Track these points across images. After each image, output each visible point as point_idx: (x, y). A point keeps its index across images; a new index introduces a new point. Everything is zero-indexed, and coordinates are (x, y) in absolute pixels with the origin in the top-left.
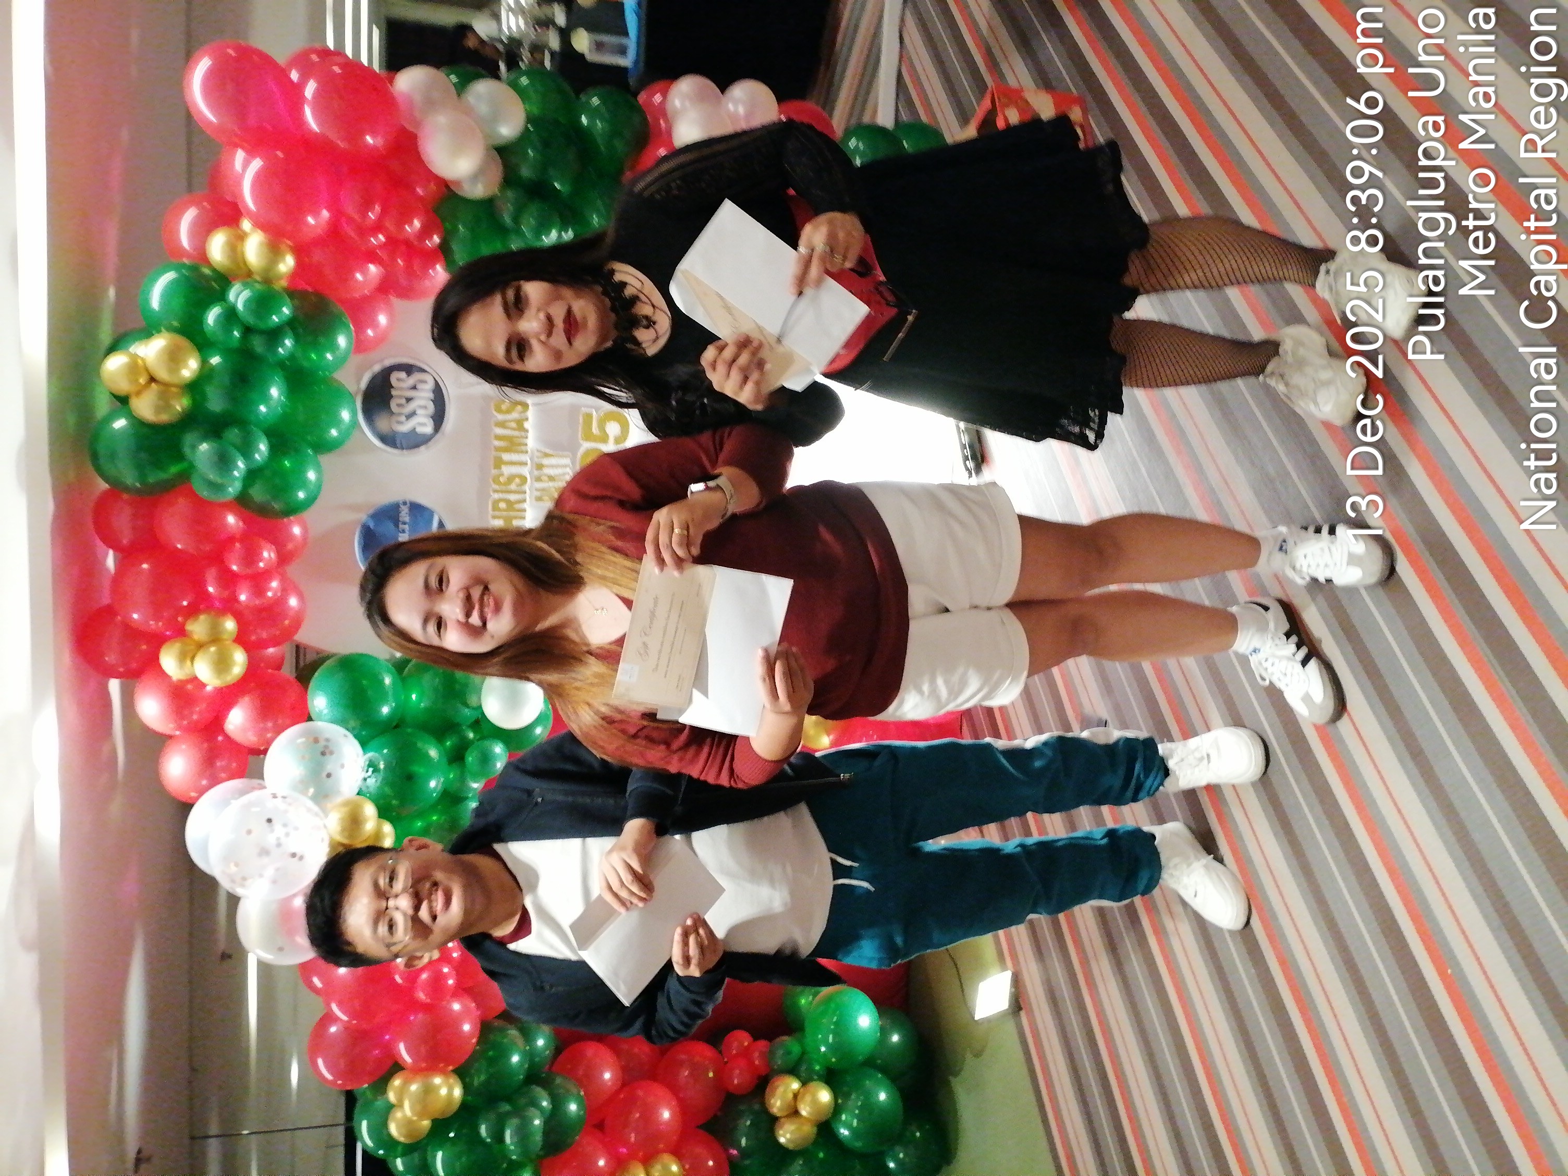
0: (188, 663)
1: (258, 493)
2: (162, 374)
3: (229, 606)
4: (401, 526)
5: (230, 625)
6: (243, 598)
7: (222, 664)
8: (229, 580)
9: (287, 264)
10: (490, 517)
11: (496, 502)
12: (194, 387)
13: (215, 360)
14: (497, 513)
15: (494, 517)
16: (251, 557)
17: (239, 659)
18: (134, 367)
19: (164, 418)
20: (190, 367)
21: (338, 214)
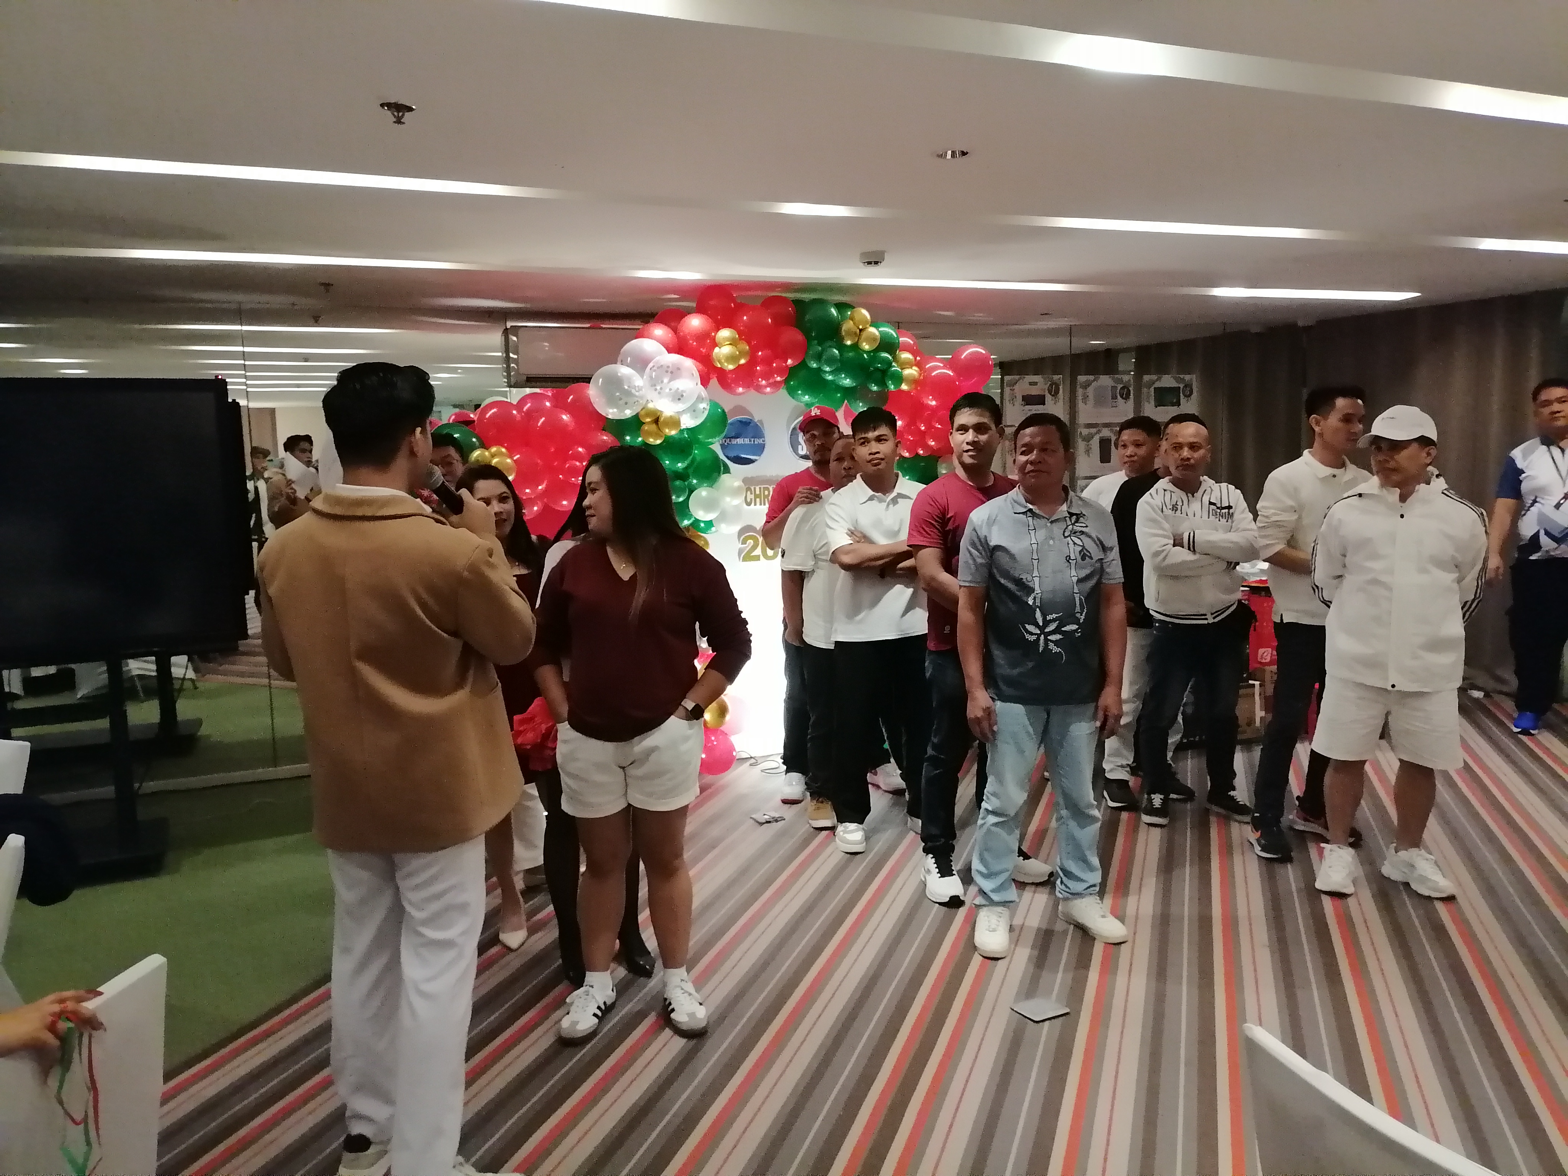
0: (728, 343)
1: (802, 373)
2: (864, 334)
3: (753, 361)
4: (752, 439)
5: (743, 361)
6: (758, 368)
7: (731, 358)
8: (767, 362)
9: (904, 387)
10: (759, 486)
11: (768, 489)
12: (856, 346)
13: (865, 355)
14: (762, 489)
15: (760, 488)
16: (780, 372)
17: (731, 367)
18: (866, 322)
19: (843, 334)
20: (866, 347)
21: (934, 410)
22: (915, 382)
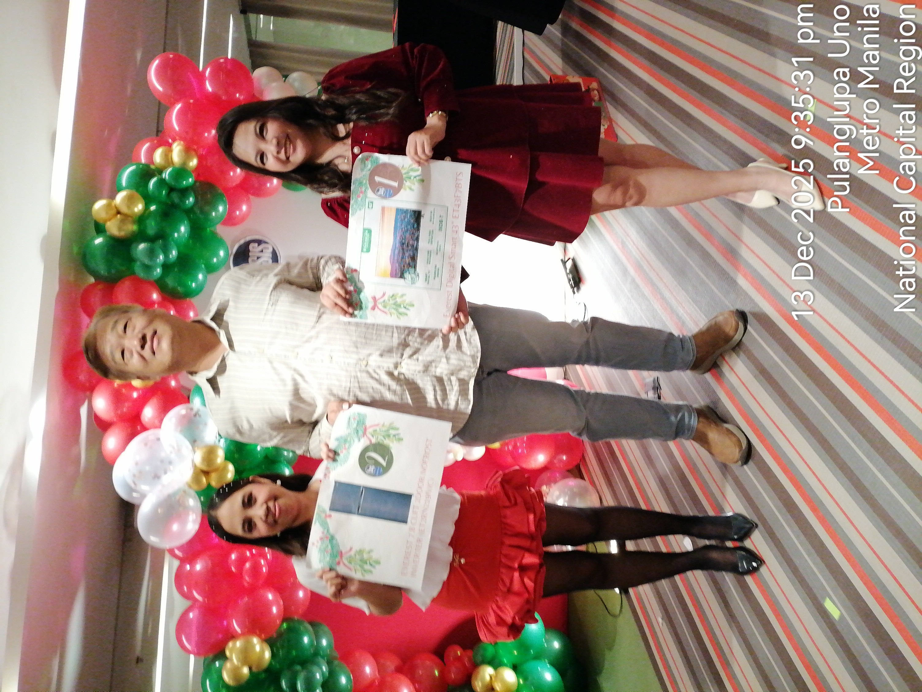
1: (170, 282)
2: (124, 210)
9: (194, 163)
13: (153, 208)
18: (109, 206)
19: (122, 234)
20: (139, 207)
22: (188, 150)
